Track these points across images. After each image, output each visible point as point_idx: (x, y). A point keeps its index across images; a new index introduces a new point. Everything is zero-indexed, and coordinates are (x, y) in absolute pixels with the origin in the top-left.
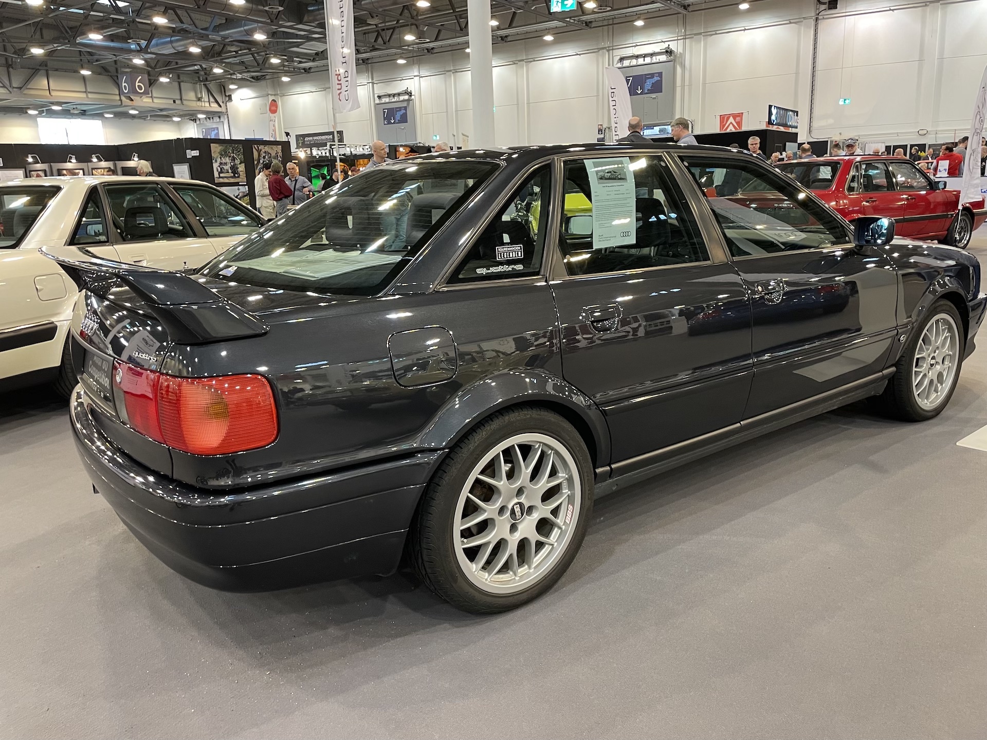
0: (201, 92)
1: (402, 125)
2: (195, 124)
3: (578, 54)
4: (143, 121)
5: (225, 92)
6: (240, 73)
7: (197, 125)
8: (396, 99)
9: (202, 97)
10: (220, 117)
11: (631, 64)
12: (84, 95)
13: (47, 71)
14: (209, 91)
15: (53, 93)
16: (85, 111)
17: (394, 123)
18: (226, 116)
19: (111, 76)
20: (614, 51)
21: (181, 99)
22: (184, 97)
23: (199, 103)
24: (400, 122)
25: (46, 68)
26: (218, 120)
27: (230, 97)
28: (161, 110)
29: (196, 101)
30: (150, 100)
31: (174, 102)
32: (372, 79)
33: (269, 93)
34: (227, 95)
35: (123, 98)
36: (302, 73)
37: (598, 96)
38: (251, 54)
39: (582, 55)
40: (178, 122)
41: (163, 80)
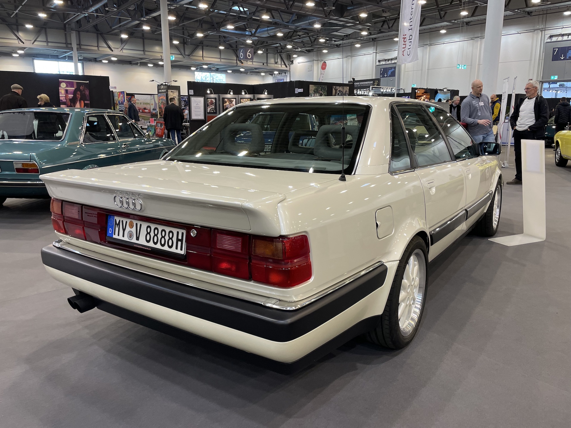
0: (278, 59)
1: (391, 78)
2: (272, 77)
3: (519, 33)
4: (246, 74)
5: (290, 59)
6: (300, 48)
7: (273, 77)
8: (390, 62)
9: (277, 62)
10: (285, 73)
11: (558, 40)
12: (219, 60)
13: (203, 46)
14: (282, 59)
15: (205, 59)
16: (218, 69)
17: (387, 77)
18: (289, 72)
19: (233, 50)
20: (545, 31)
21: (267, 63)
22: (269, 62)
23: (276, 65)
24: (390, 76)
25: (202, 45)
26: (284, 75)
27: (292, 62)
28: (256, 69)
29: (274, 64)
30: (251, 63)
31: (263, 64)
32: (376, 51)
33: (314, 59)
34: (291, 60)
35: (238, 62)
36: (335, 48)
37: (531, 60)
38: (309, 37)
39: (521, 34)
40: (263, 76)
41: (260, 52)
